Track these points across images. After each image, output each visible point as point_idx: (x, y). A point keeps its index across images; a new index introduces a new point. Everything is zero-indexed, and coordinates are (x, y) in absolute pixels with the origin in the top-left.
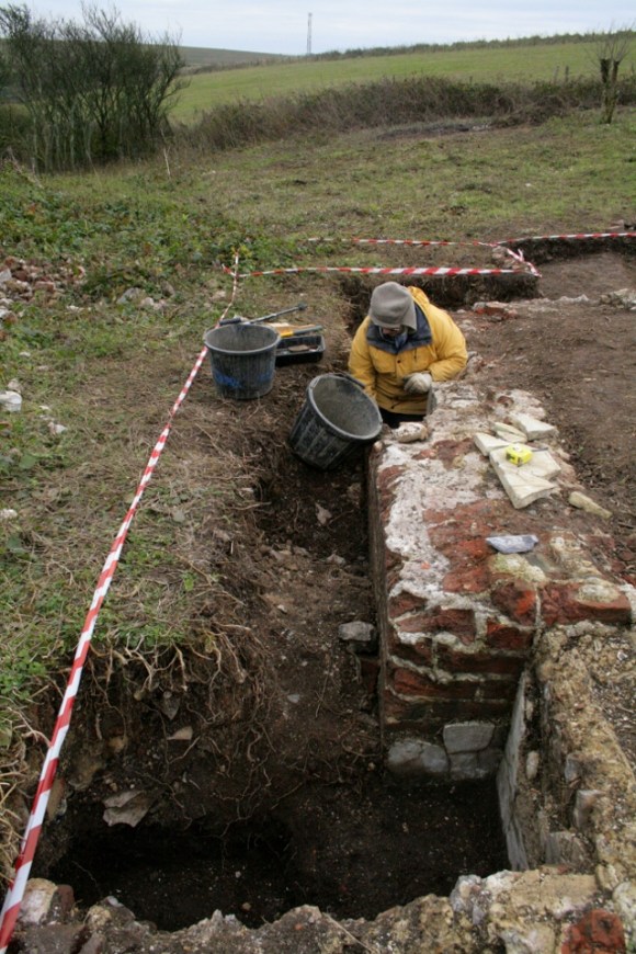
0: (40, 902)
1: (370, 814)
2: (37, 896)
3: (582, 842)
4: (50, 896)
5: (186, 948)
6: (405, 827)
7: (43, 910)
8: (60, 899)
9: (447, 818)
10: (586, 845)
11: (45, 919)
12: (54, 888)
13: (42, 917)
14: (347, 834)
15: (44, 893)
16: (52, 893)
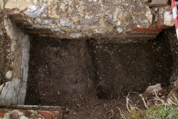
0: (167, 17)
1: (70, 99)
2: (169, 19)
3: (3, 23)
4: (165, 19)
5: (122, 7)
6: (59, 93)
7: (165, 15)
8: (162, 20)
9: (44, 95)
10: (3, 21)
11: (164, 13)
12: (165, 23)
13: (165, 14)
14: (78, 90)
15: (167, 20)
16: (165, 21)
